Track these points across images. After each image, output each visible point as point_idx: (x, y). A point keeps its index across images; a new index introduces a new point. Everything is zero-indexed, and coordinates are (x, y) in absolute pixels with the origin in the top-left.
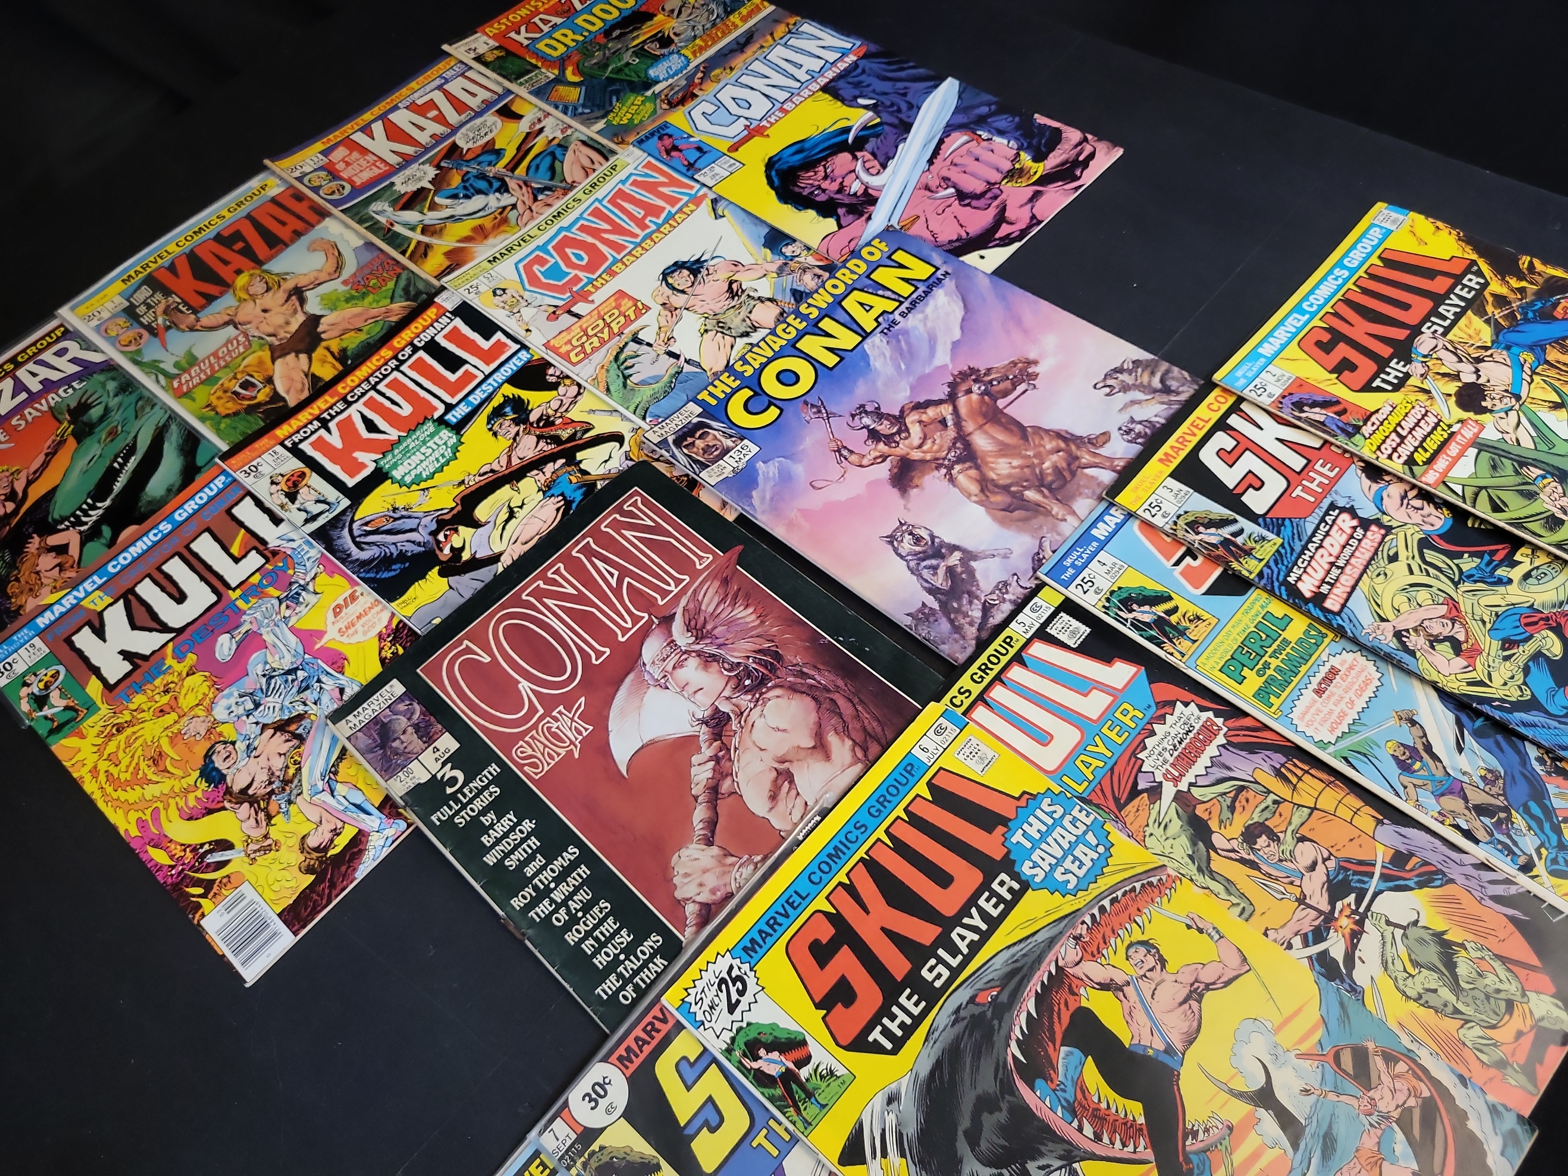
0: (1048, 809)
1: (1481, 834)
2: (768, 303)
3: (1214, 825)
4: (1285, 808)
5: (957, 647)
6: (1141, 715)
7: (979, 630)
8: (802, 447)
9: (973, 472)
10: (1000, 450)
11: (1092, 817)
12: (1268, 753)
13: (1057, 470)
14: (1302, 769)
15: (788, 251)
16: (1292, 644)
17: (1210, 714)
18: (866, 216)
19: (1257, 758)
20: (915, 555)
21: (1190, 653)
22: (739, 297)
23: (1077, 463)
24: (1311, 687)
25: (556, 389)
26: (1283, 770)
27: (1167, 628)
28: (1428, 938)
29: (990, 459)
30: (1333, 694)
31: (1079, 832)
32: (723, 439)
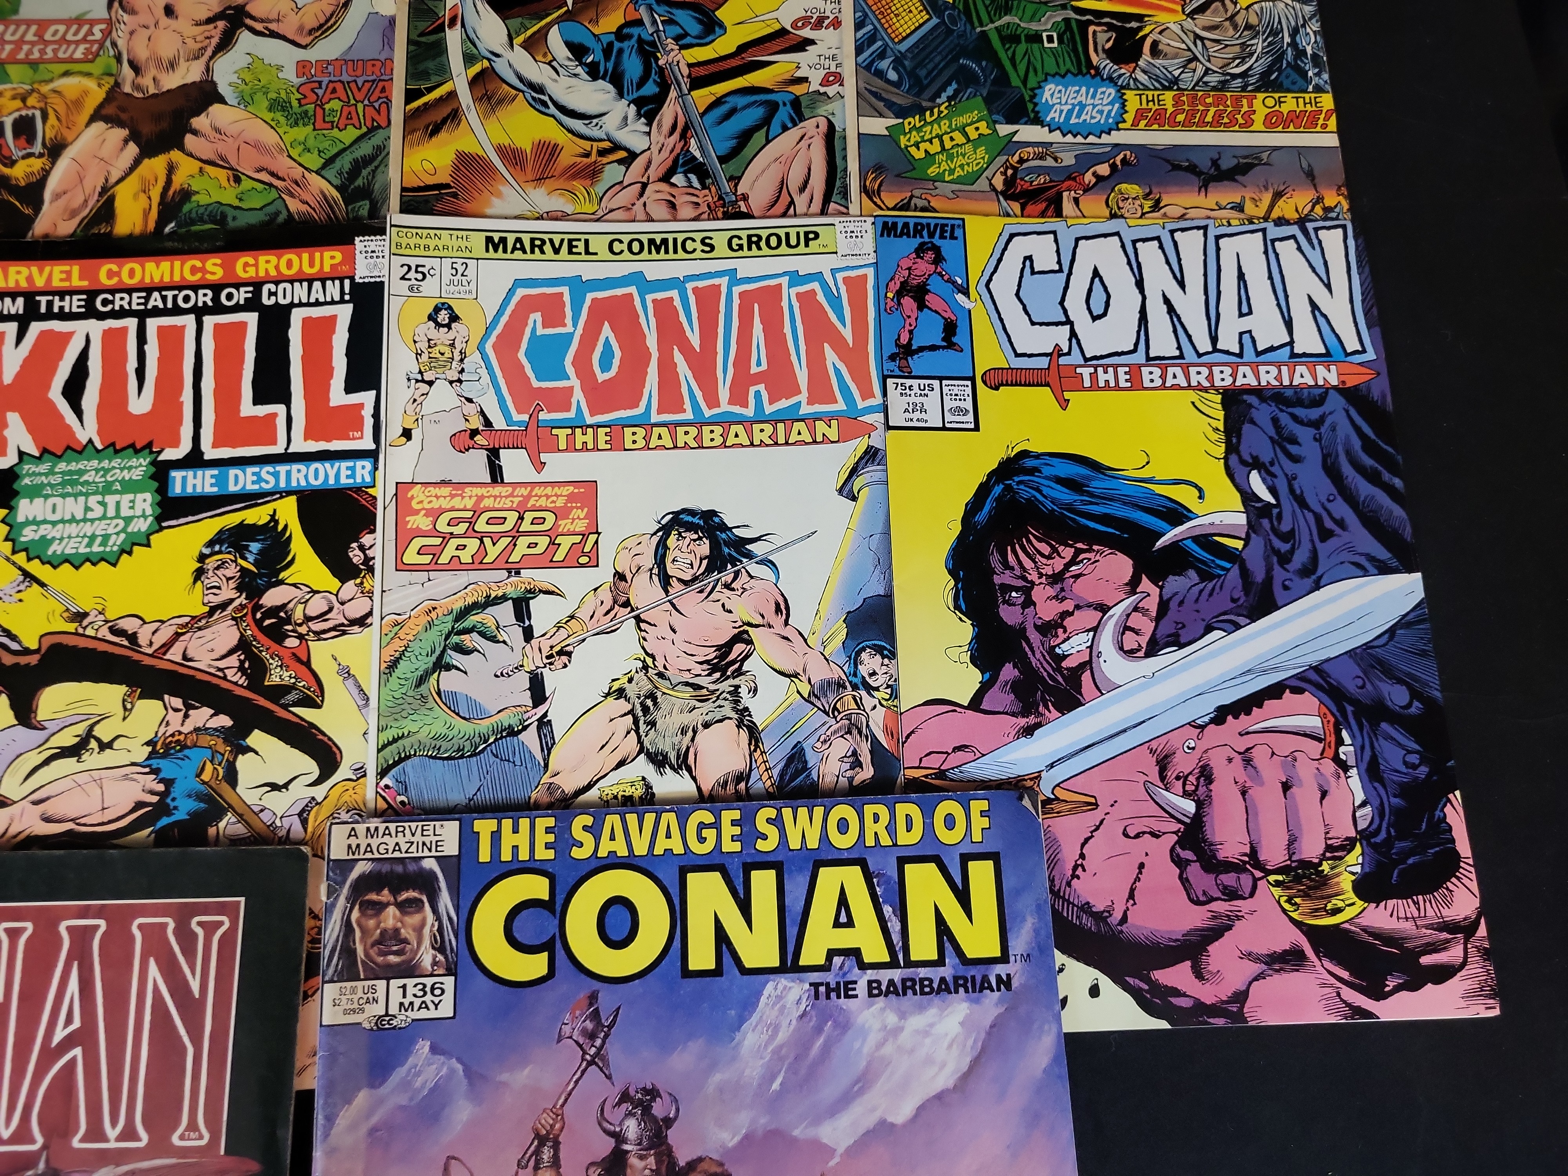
2: (744, 735)
8: (505, 1077)
15: (870, 662)
18: (1032, 720)
22: (724, 677)
25: (343, 581)
32: (427, 942)
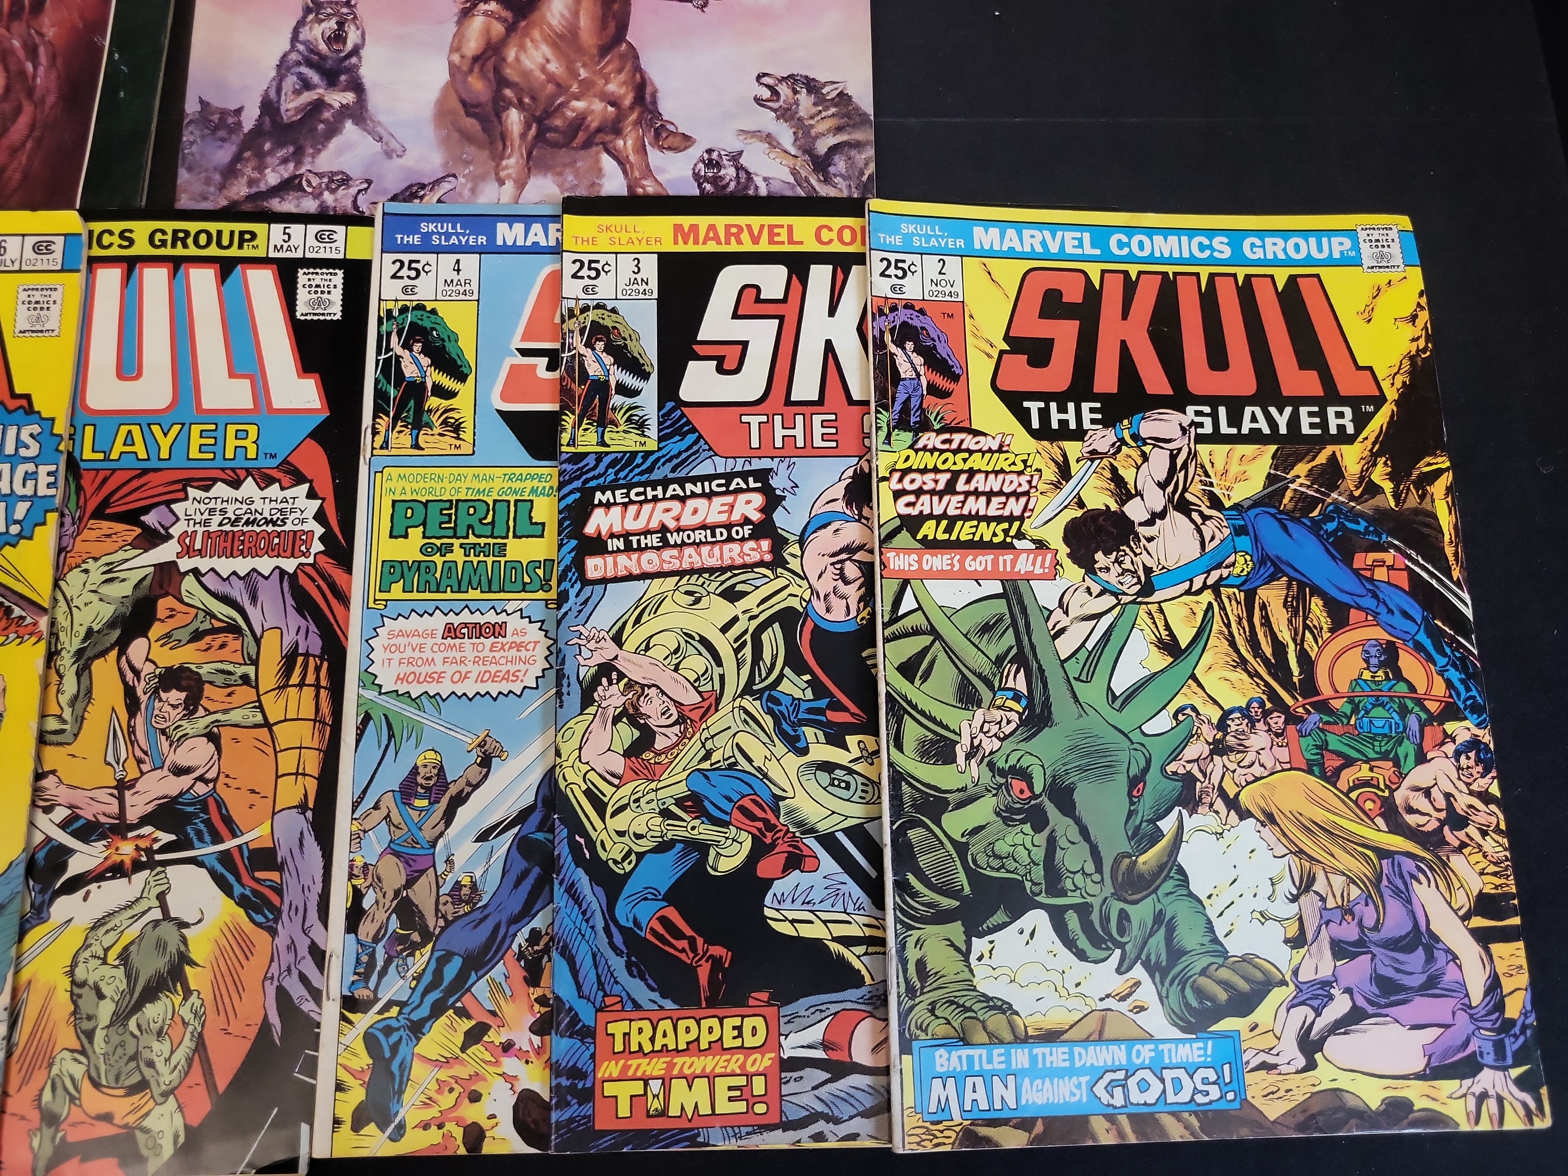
0: (25, 436)
1: (367, 929)
3: (156, 630)
4: (245, 694)
5: (198, 187)
6: (252, 454)
7: (249, 198)
9: (498, 28)
10: (561, 36)
11: (52, 492)
12: (313, 628)
13: (580, 121)
14: (318, 679)
16: (503, 560)
17: (319, 530)
19: (295, 620)
20: (312, 51)
21: (394, 452)
23: (608, 138)
24: (451, 618)
26: (300, 659)
27: (412, 403)
28: (172, 948)
29: (536, 34)
30: (461, 649)
31: (19, 490)
